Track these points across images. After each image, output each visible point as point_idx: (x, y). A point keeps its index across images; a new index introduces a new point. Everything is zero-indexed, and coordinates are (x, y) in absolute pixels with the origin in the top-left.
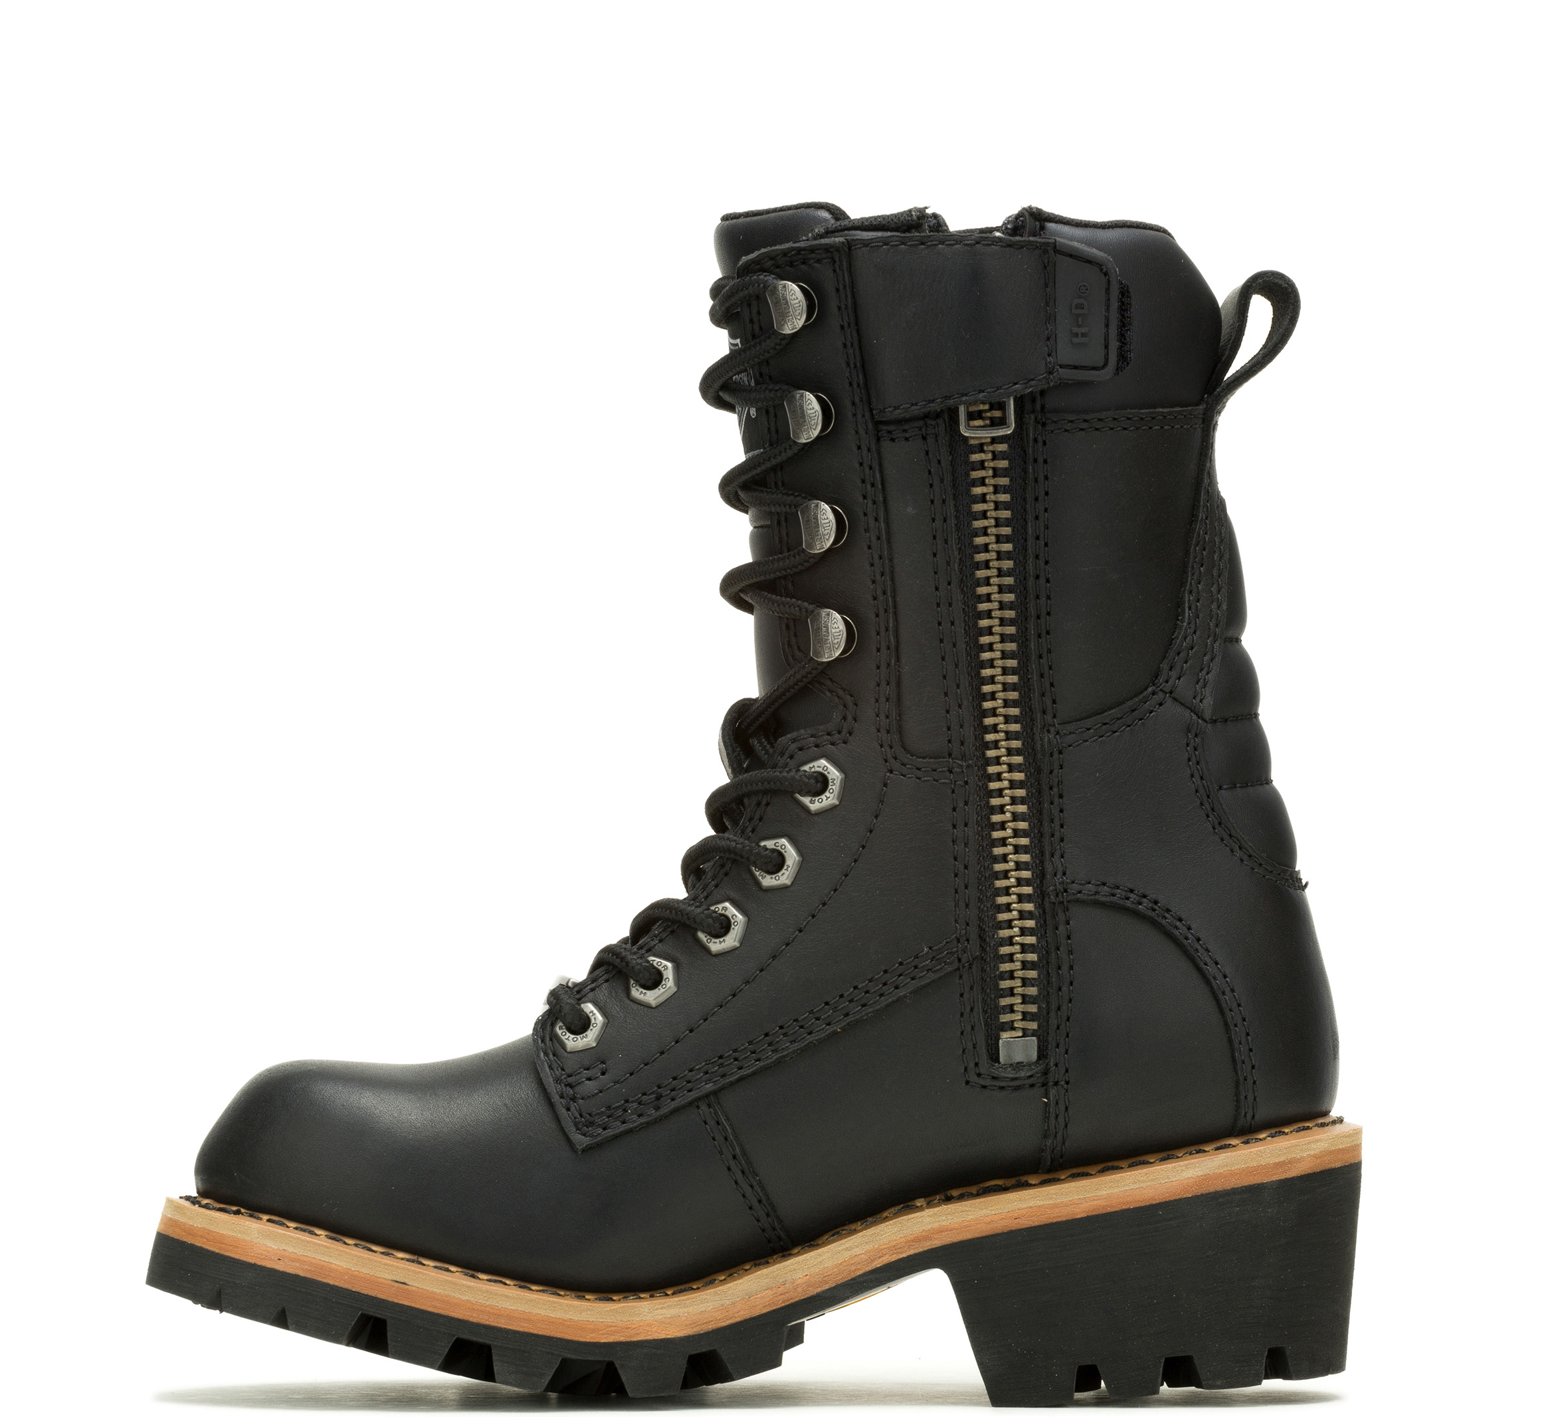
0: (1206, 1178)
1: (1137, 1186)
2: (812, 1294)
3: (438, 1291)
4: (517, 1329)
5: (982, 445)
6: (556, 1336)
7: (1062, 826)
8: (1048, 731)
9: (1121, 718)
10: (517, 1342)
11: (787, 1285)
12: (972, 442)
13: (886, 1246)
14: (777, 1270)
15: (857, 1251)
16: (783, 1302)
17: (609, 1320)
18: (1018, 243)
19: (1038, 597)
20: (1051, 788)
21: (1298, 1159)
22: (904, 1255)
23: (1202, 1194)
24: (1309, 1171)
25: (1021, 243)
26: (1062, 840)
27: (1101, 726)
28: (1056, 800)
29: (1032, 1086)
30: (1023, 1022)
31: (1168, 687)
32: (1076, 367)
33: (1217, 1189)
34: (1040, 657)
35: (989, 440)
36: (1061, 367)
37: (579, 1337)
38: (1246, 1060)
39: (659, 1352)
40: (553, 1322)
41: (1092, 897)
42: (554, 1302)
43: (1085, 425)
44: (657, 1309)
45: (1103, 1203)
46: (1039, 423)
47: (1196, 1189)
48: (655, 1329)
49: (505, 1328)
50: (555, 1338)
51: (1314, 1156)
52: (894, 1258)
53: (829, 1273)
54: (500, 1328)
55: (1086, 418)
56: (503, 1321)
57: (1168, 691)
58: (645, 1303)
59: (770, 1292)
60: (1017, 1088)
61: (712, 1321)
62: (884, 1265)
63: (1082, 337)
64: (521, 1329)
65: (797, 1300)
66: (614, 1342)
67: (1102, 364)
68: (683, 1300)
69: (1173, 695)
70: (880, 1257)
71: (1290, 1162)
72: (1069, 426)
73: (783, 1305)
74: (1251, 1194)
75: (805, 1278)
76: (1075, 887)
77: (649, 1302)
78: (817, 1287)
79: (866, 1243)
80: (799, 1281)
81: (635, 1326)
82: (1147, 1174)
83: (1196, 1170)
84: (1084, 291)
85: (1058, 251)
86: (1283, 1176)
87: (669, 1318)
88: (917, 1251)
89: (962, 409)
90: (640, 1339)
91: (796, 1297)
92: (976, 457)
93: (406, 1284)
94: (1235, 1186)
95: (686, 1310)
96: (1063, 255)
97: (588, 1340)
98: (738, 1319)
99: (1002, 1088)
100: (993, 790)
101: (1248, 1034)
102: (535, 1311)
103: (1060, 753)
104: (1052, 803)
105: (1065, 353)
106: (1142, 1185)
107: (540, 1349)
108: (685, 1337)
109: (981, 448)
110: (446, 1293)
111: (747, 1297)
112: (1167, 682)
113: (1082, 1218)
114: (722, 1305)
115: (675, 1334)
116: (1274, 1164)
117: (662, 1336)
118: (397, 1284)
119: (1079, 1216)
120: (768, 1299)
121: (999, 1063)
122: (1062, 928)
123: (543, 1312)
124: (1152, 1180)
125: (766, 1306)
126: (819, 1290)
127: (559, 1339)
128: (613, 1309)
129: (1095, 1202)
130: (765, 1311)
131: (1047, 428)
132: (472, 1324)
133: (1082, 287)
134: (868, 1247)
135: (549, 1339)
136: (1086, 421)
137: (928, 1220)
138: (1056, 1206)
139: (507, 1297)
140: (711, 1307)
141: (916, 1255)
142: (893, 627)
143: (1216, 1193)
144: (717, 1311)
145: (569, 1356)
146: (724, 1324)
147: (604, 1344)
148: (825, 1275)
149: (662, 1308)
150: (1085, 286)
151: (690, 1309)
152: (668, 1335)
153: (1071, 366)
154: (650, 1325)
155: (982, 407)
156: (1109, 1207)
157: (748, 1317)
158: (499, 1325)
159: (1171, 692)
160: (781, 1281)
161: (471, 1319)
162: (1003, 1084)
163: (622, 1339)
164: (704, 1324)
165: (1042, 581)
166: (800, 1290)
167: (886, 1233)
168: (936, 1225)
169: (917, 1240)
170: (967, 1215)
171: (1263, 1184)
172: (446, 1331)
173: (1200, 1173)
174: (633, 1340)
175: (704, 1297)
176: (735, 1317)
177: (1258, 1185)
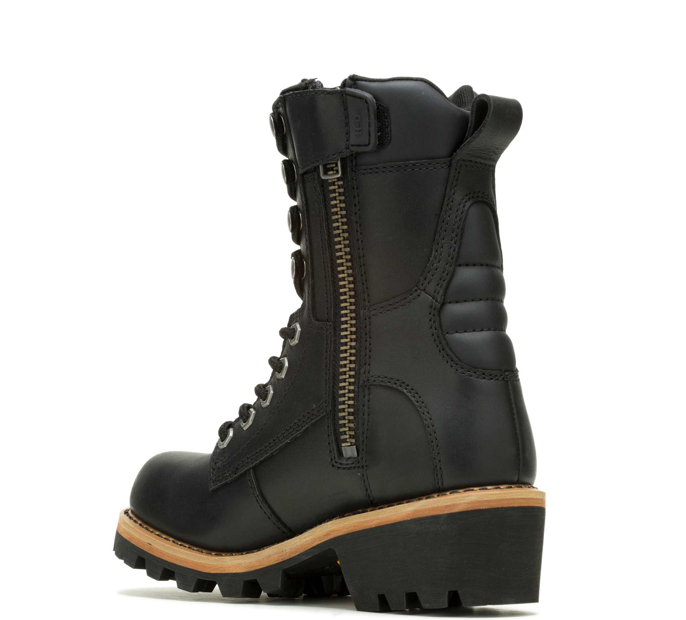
0: (415, 511)
1: (390, 514)
2: (292, 557)
3: (160, 548)
4: (182, 565)
5: (334, 182)
6: (195, 569)
7: (370, 351)
8: (365, 309)
9: (398, 302)
10: (182, 571)
11: (283, 552)
12: (329, 181)
13: (317, 537)
14: (280, 546)
15: (308, 539)
16: (281, 560)
17: (215, 563)
18: (331, 92)
19: (359, 249)
20: (366, 334)
21: (458, 504)
22: (322, 541)
23: (414, 519)
24: (464, 510)
25: (333, 92)
26: (370, 357)
27: (388, 306)
28: (368, 340)
29: (355, 468)
30: (350, 439)
31: (422, 288)
32: (359, 146)
33: (420, 517)
34: (362, 275)
35: (336, 180)
36: (352, 146)
37: (203, 570)
38: (436, 458)
39: (233, 578)
40: (194, 564)
41: (378, 383)
42: (195, 555)
43: (370, 171)
44: (232, 560)
45: (379, 521)
46: (353, 171)
47: (411, 516)
48: (231, 569)
49: (179, 565)
50: (195, 570)
51: (467, 503)
52: (319, 542)
53: (298, 548)
54: (177, 565)
55: (370, 168)
56: (178, 562)
57: (423, 289)
58: (228, 557)
59: (277, 555)
60: (350, 468)
61: (254, 566)
62: (316, 545)
63: (359, 132)
64: (184, 566)
65: (286, 559)
66: (216, 573)
67: (367, 143)
68: (243, 557)
69: (425, 291)
70: (315, 542)
71: (453, 505)
72: (364, 172)
73: (282, 561)
74: (434, 519)
75: (290, 550)
76: (373, 379)
77: (230, 557)
78: (294, 554)
79: (311, 535)
80: (288, 551)
81: (223, 567)
82: (394, 509)
83: (412, 507)
84: (359, 111)
85: (347, 94)
86: (449, 512)
87: (238, 564)
88: (327, 539)
89: (321, 168)
90: (226, 572)
91: (286, 558)
92: (331, 188)
93: (151, 545)
94: (427, 516)
95: (244, 561)
96: (349, 96)
97: (207, 572)
98: (264, 566)
99: (344, 468)
100: (343, 335)
101: (437, 446)
102: (189, 559)
103: (370, 318)
104: (366, 341)
105: (353, 140)
106: (393, 514)
107: (190, 574)
108: (243, 572)
109: (333, 184)
110: (162, 549)
111: (268, 557)
112: (422, 285)
113: (374, 528)
114: (259, 560)
115: (239, 571)
116: (445, 506)
117: (235, 572)
118: (149, 545)
119: (373, 527)
120: (276, 558)
121: (343, 457)
122: (367, 397)
123: (191, 559)
124: (396, 511)
125: (275, 561)
126: (295, 555)
127: (196, 570)
128: (216, 559)
129: (378, 521)
130: (275, 563)
131: (356, 173)
132: (169, 562)
133: (358, 110)
134: (311, 537)
135: (193, 570)
136: (371, 169)
137: (329, 526)
138: (366, 522)
139: (180, 552)
140: (255, 560)
141: (326, 541)
142: (310, 264)
143: (419, 518)
144: (257, 562)
145: (200, 578)
146: (259, 568)
147: (213, 574)
148: (297, 548)
149: (235, 560)
150: (359, 109)
151: (246, 561)
152: (237, 571)
153: (356, 145)
154: (230, 567)
155: (332, 166)
156: (382, 523)
157: (268, 565)
158: (177, 564)
159: (424, 290)
160: (281, 550)
161: (169, 561)
162: (344, 466)
163: (219, 572)
164: (251, 567)
165: (360, 242)
166: (288, 555)
167: (317, 531)
168: (332, 529)
169: (326, 535)
170: (341, 524)
171: (439, 515)
172: (161, 565)
173: (413, 509)
174: (223, 573)
175: (252, 556)
176: (263, 565)
177: (437, 515)
